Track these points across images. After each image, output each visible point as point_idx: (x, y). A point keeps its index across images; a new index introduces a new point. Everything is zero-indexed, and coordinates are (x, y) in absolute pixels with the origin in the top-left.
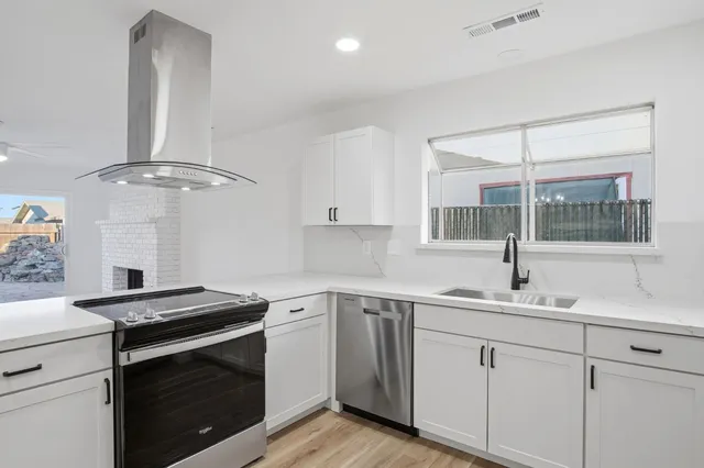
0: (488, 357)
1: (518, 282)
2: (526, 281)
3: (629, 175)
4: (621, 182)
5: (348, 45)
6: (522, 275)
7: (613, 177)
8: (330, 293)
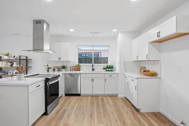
0: (93, 80)
1: (93, 70)
2: (94, 70)
3: (101, 53)
4: (100, 54)
5: (72, 30)
6: (94, 69)
7: (99, 53)
8: (63, 74)
